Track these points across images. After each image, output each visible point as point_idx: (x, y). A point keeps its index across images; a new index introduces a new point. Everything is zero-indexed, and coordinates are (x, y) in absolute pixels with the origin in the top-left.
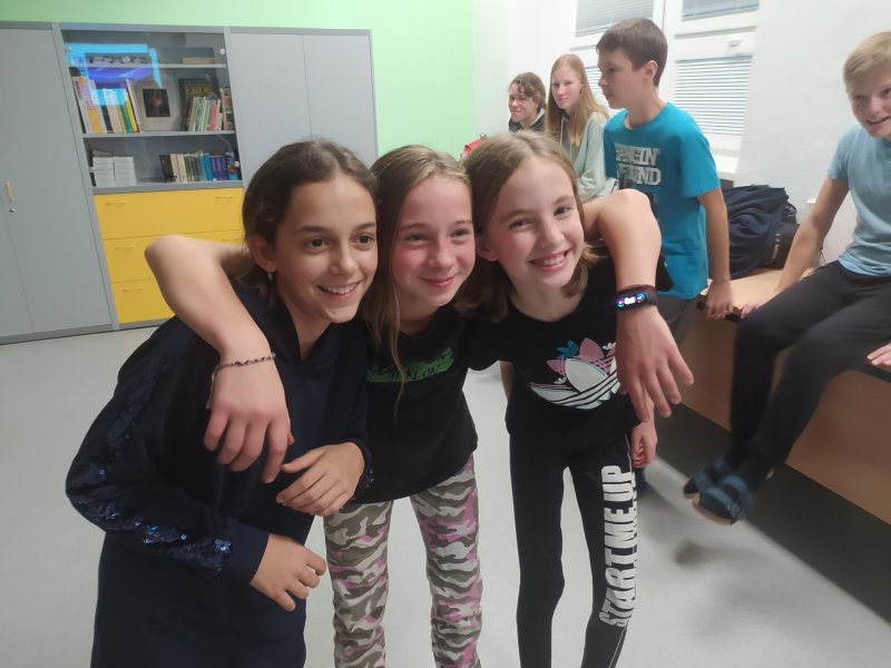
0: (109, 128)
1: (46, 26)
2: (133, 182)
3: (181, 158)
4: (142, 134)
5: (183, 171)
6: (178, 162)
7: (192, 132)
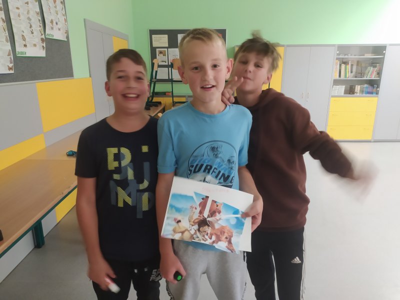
0: (340, 76)
1: (334, 45)
2: (343, 94)
3: (359, 86)
4: (349, 79)
5: (358, 91)
6: (358, 88)
7: (365, 78)
